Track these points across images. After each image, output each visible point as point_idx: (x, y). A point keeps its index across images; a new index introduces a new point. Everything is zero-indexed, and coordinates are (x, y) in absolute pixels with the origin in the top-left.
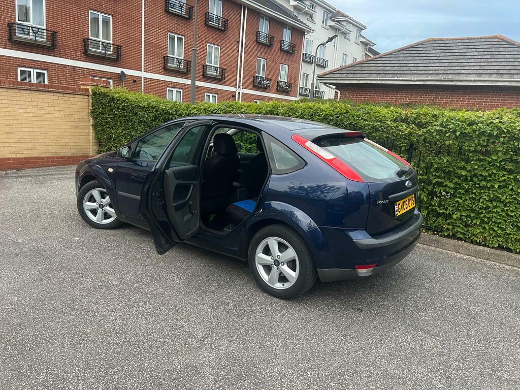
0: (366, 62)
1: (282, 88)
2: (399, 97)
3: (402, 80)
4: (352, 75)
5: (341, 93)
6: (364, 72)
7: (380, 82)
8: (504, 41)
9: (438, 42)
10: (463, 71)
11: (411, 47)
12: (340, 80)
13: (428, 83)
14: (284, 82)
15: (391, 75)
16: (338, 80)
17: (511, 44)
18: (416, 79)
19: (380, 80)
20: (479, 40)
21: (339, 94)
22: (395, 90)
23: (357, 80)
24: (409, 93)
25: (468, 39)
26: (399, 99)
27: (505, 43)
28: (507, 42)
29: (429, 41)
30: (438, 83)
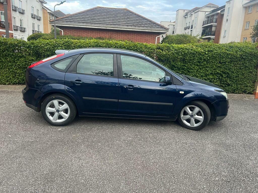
0: (73, 15)
1: (4, 25)
2: (94, 34)
3: (96, 26)
4: (70, 22)
5: (63, 31)
6: (75, 21)
7: (85, 27)
8: (129, 11)
9: (102, 9)
10: (120, 24)
11: (91, 10)
12: (64, 24)
13: (108, 28)
14: (3, 21)
15: (90, 24)
16: (62, 24)
17: (133, 13)
18: (102, 26)
19: (85, 26)
20: (119, 10)
21: (63, 32)
22: (92, 31)
23: (73, 25)
24: (98, 32)
25: (114, 9)
26: (94, 35)
27: (129, 12)
28: (130, 12)
29: (98, 8)
30: (112, 29)
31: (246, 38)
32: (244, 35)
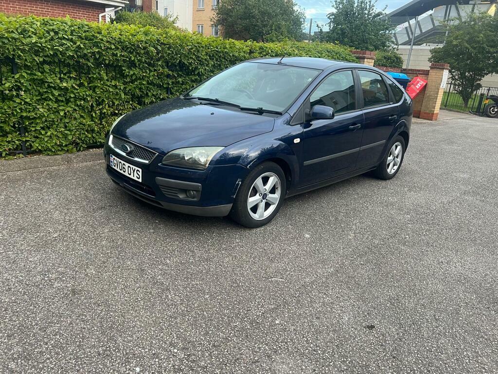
31: (202, 27)
32: (199, 21)
